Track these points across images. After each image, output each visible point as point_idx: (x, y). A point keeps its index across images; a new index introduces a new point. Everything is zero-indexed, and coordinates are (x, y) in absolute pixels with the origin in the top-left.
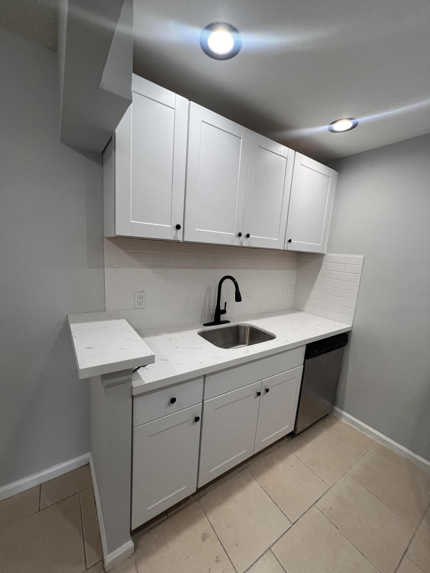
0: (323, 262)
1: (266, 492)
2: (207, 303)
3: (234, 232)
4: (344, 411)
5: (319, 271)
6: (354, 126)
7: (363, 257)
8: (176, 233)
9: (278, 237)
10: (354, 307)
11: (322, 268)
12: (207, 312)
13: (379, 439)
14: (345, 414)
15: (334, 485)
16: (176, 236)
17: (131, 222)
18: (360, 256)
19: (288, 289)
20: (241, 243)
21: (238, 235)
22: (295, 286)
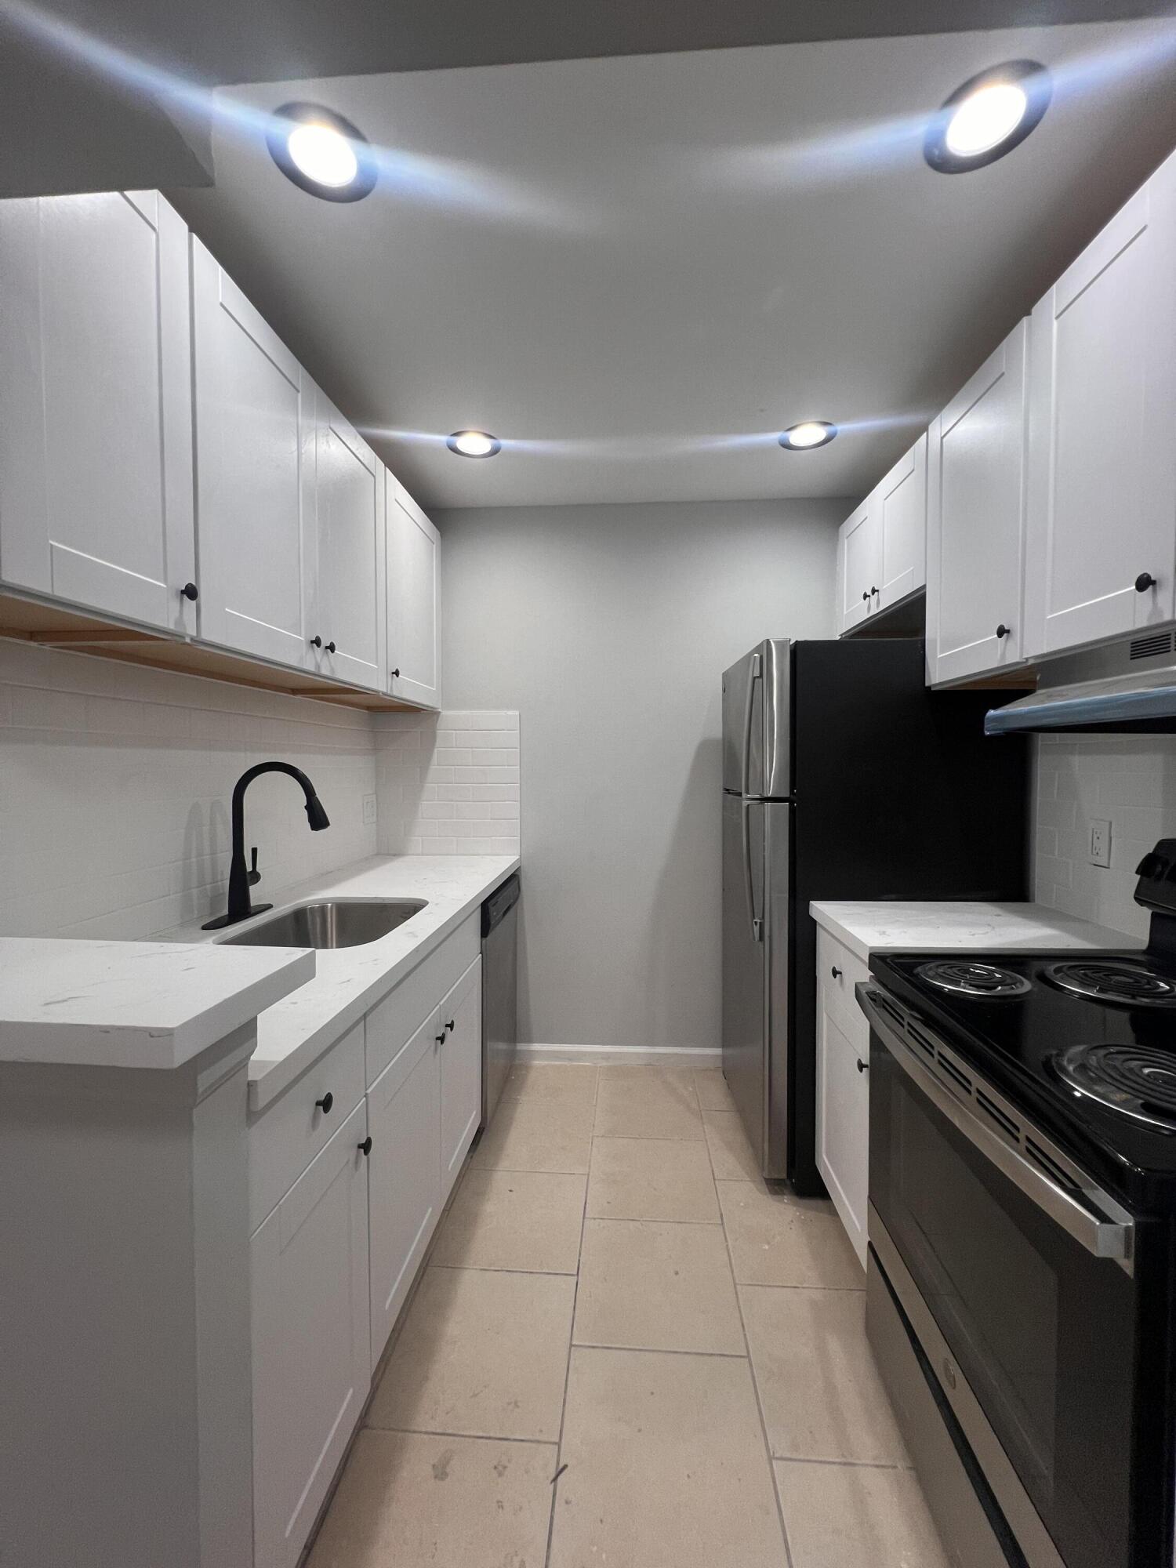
0: (438, 731)
1: (498, 1271)
2: (194, 860)
3: (303, 633)
5: (432, 750)
6: (495, 451)
7: (519, 714)
8: (181, 612)
9: (377, 661)
10: (518, 816)
11: (437, 744)
12: (196, 890)
13: (603, 1058)
14: (536, 1047)
15: (590, 1166)
16: (180, 621)
17: (52, 545)
18: (510, 713)
19: (365, 804)
20: (318, 666)
21: (312, 642)
22: (374, 796)
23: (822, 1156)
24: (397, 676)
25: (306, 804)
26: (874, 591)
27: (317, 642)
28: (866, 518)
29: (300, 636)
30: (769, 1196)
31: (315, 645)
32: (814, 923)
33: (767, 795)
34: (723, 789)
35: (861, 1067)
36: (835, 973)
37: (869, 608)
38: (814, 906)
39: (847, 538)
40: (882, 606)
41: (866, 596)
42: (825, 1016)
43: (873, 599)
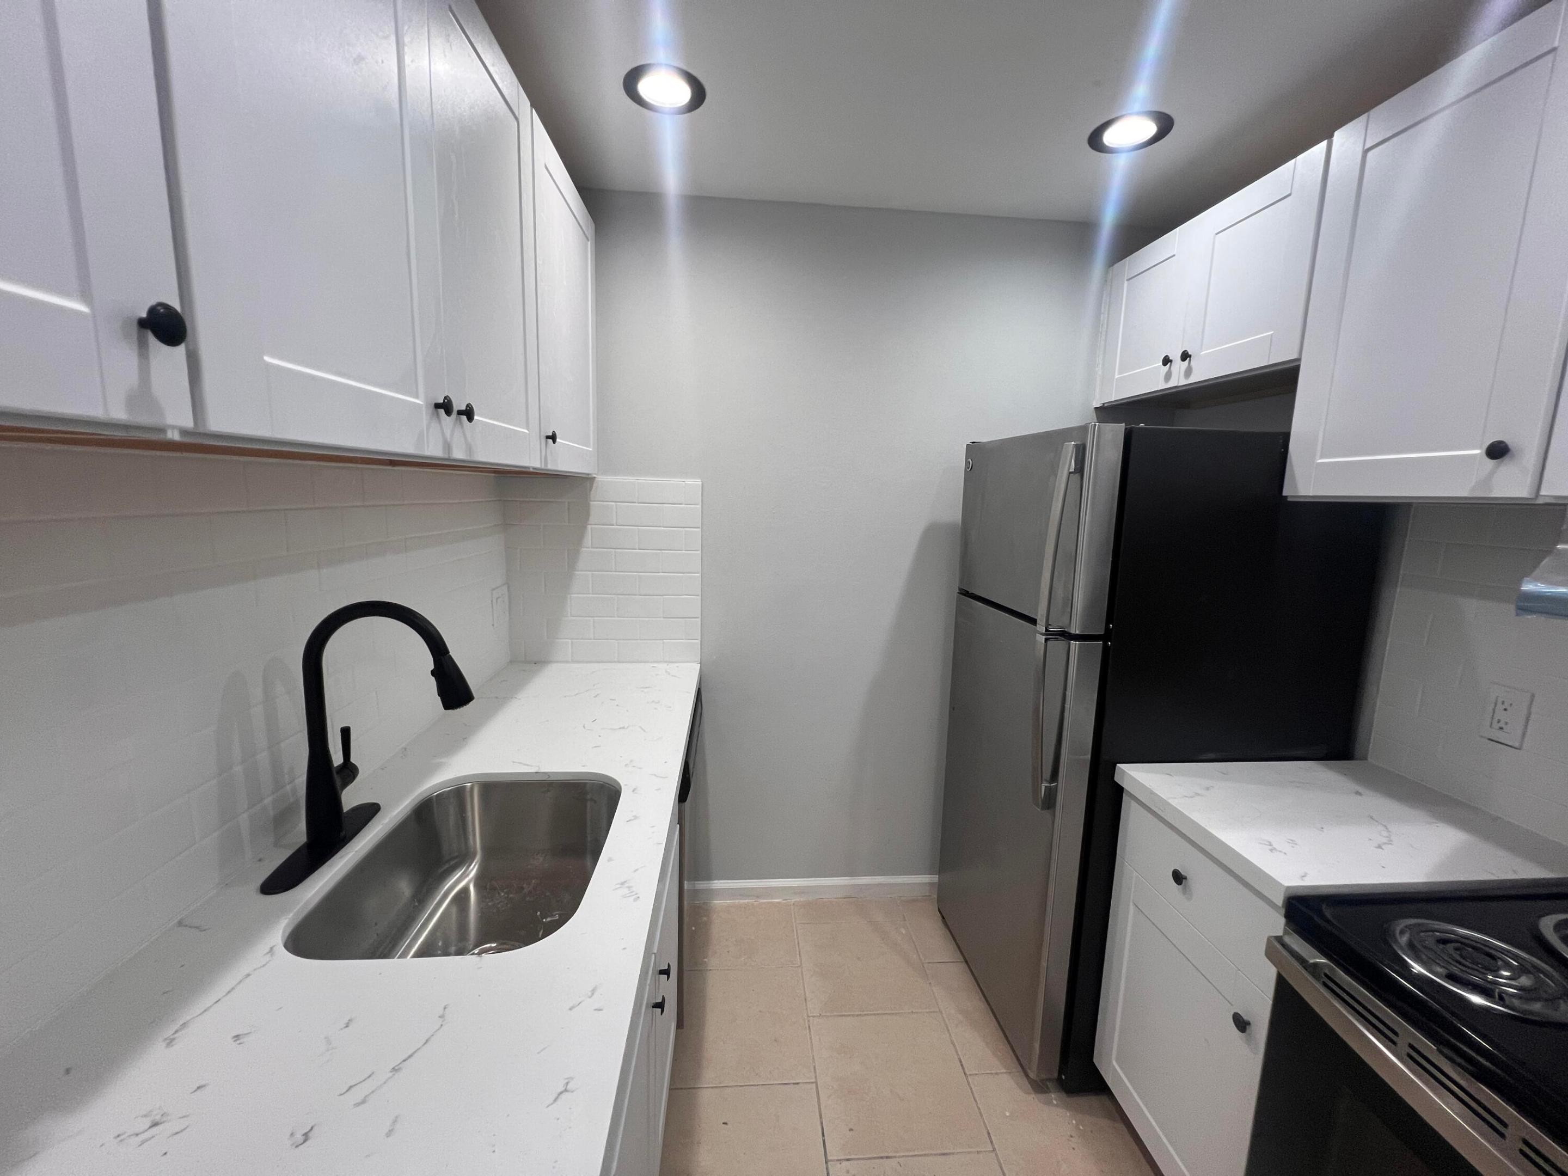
0: (592, 503)
2: (238, 769)
3: (421, 393)
4: (715, 880)
5: (584, 528)
7: (700, 483)
8: (144, 376)
9: (529, 424)
10: (699, 614)
11: (592, 519)
12: (245, 816)
15: (815, 1069)
18: (690, 482)
19: (494, 601)
20: (448, 446)
21: (437, 406)
22: (505, 588)
23: (1111, 1062)
24: (554, 442)
25: (432, 667)
26: (1185, 356)
27: (446, 406)
28: (1174, 255)
29: (417, 397)
30: (1033, 1096)
31: (442, 411)
32: (1119, 790)
33: (1075, 630)
34: (960, 589)
35: (1241, 1024)
36: (1178, 878)
37: (1168, 377)
38: (1123, 772)
39: (1127, 280)
40: (1196, 378)
41: (1167, 361)
42: (1132, 907)
43: (1179, 366)
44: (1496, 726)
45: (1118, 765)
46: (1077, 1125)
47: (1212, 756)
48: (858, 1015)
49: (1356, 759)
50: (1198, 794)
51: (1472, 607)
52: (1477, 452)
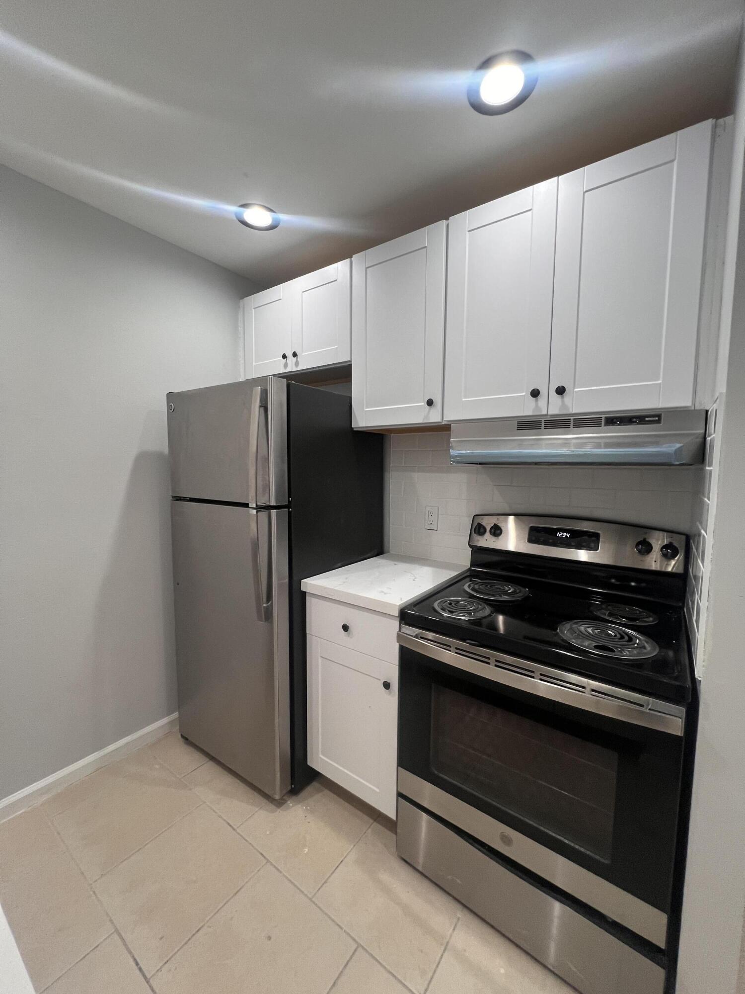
15: (111, 920)
23: (318, 757)
26: (295, 355)
28: (281, 299)
32: (304, 594)
33: (273, 503)
34: (173, 497)
35: (387, 685)
36: (345, 628)
37: (286, 365)
38: (306, 583)
39: (254, 308)
40: (302, 367)
41: (284, 357)
42: (320, 660)
43: (291, 360)
44: (429, 523)
45: (302, 581)
46: (306, 807)
47: (339, 565)
48: (138, 851)
49: (386, 553)
50: (344, 582)
51: (417, 476)
52: (423, 404)
